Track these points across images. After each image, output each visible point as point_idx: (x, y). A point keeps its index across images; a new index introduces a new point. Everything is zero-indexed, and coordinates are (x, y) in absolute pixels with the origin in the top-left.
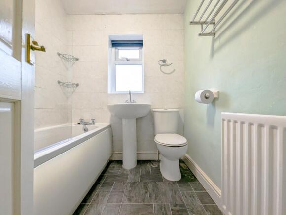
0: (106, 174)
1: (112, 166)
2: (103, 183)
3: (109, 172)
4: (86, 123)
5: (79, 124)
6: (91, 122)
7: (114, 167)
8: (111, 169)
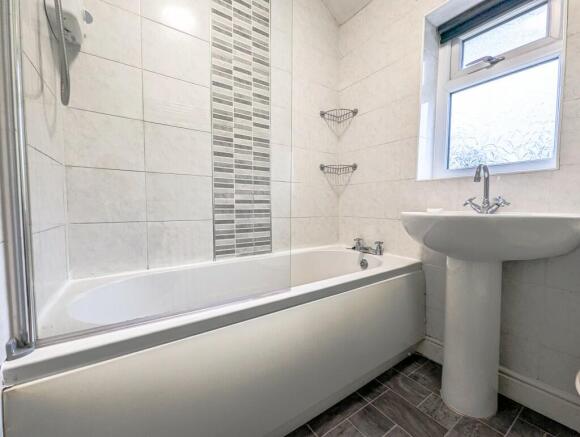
0: (388, 388)
1: (412, 370)
2: (368, 409)
3: (397, 386)
4: (366, 250)
5: (354, 248)
6: (375, 247)
7: (416, 378)
8: (404, 380)
